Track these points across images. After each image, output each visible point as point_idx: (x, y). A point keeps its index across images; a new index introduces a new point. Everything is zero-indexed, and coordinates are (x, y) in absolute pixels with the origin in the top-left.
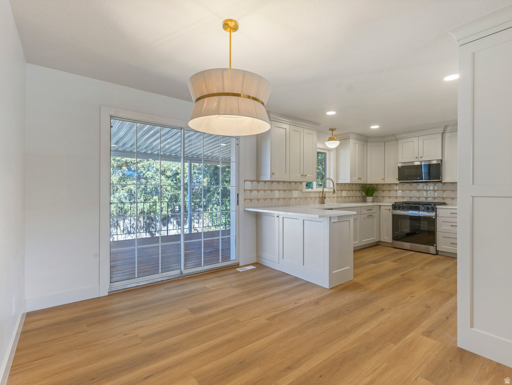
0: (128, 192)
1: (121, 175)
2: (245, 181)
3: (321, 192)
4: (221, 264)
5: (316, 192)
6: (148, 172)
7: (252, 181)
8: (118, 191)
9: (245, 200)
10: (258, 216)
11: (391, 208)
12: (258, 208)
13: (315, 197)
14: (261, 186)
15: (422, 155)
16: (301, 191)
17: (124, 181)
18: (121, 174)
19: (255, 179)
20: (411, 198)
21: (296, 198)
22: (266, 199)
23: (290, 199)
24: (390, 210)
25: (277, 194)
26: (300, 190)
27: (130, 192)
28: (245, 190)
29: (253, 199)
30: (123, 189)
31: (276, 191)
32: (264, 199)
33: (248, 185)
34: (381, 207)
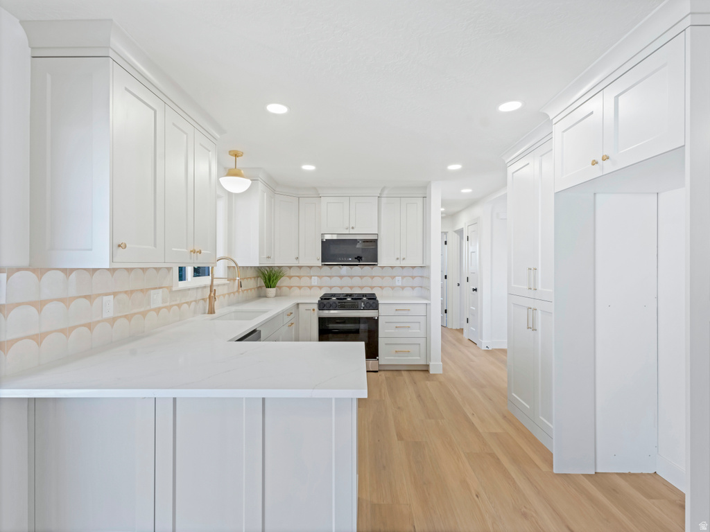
3: (205, 287)
5: (197, 288)
11: (316, 307)
13: (195, 301)
14: (51, 287)
15: (354, 226)
19: (25, 262)
20: (331, 288)
21: (158, 310)
23: (144, 314)
24: (314, 310)
25: (108, 307)
26: (167, 287)
31: (105, 298)
34: (300, 306)
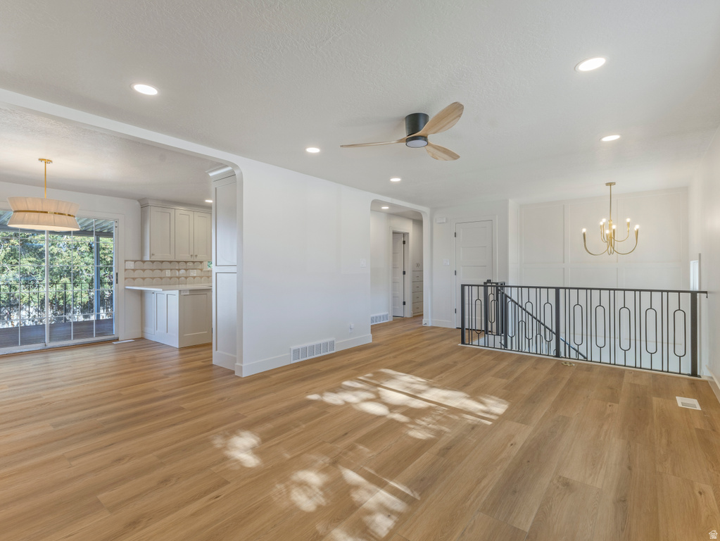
0: (21, 273)
1: (8, 251)
2: (126, 261)
4: (95, 339)
6: (52, 247)
7: (135, 261)
8: (5, 272)
9: (125, 279)
10: (142, 294)
12: (143, 286)
14: (146, 266)
16: (201, 270)
17: (15, 258)
18: (8, 249)
19: (139, 259)
21: (194, 277)
22: (154, 278)
23: (186, 278)
25: (168, 273)
27: (24, 273)
28: (126, 270)
29: (136, 278)
30: (12, 269)
31: (166, 270)
32: (151, 278)
33: (131, 265)
